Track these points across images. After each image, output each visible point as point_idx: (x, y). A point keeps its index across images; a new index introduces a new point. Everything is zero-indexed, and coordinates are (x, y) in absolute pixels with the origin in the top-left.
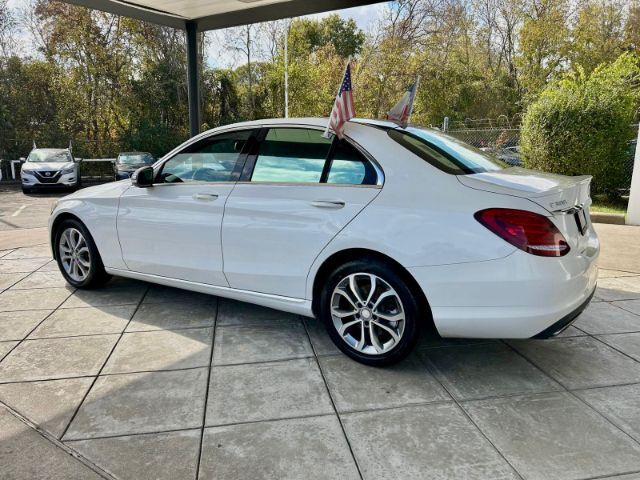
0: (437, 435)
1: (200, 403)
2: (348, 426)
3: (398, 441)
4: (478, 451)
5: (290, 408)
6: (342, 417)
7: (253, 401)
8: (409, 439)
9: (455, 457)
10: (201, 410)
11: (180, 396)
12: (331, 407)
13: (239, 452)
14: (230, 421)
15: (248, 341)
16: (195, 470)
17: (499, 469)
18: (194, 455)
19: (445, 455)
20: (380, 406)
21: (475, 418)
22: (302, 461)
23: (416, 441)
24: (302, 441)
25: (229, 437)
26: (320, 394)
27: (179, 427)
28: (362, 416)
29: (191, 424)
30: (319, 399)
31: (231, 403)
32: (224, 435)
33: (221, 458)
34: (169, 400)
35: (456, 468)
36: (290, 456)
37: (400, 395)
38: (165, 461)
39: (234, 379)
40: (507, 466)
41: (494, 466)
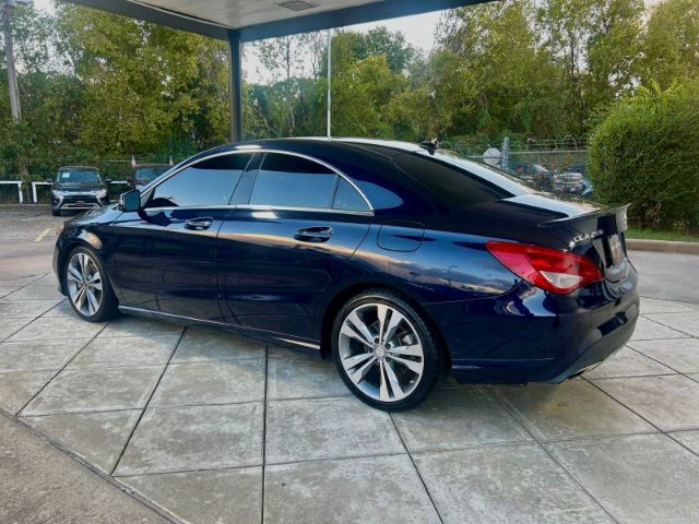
0: (521, 477)
1: (258, 438)
2: (423, 467)
3: (477, 483)
4: (568, 496)
5: (356, 446)
6: (415, 457)
7: (316, 439)
8: (491, 482)
9: (544, 502)
10: (260, 446)
11: (236, 431)
12: (401, 446)
13: (306, 492)
14: (292, 459)
15: (303, 374)
16: (259, 509)
17: (593, 515)
18: (257, 494)
19: (531, 500)
20: (455, 445)
21: (562, 459)
22: (374, 503)
23: (499, 484)
24: (373, 481)
25: (294, 475)
26: (388, 432)
27: (237, 464)
28: (437, 456)
29: (251, 461)
30: (387, 437)
31: (292, 440)
32: (288, 473)
33: (286, 498)
34: (224, 434)
35: (546, 513)
36: (362, 496)
37: (477, 435)
38: (226, 499)
39: (293, 414)
40: (602, 512)
41: (588, 512)
